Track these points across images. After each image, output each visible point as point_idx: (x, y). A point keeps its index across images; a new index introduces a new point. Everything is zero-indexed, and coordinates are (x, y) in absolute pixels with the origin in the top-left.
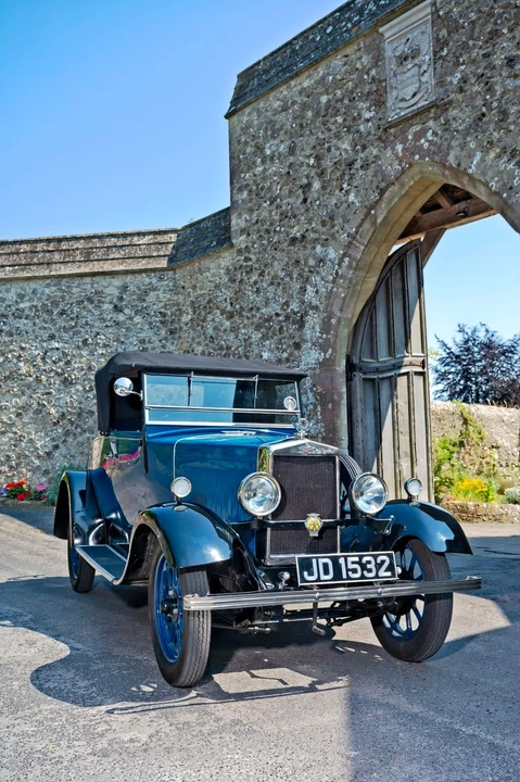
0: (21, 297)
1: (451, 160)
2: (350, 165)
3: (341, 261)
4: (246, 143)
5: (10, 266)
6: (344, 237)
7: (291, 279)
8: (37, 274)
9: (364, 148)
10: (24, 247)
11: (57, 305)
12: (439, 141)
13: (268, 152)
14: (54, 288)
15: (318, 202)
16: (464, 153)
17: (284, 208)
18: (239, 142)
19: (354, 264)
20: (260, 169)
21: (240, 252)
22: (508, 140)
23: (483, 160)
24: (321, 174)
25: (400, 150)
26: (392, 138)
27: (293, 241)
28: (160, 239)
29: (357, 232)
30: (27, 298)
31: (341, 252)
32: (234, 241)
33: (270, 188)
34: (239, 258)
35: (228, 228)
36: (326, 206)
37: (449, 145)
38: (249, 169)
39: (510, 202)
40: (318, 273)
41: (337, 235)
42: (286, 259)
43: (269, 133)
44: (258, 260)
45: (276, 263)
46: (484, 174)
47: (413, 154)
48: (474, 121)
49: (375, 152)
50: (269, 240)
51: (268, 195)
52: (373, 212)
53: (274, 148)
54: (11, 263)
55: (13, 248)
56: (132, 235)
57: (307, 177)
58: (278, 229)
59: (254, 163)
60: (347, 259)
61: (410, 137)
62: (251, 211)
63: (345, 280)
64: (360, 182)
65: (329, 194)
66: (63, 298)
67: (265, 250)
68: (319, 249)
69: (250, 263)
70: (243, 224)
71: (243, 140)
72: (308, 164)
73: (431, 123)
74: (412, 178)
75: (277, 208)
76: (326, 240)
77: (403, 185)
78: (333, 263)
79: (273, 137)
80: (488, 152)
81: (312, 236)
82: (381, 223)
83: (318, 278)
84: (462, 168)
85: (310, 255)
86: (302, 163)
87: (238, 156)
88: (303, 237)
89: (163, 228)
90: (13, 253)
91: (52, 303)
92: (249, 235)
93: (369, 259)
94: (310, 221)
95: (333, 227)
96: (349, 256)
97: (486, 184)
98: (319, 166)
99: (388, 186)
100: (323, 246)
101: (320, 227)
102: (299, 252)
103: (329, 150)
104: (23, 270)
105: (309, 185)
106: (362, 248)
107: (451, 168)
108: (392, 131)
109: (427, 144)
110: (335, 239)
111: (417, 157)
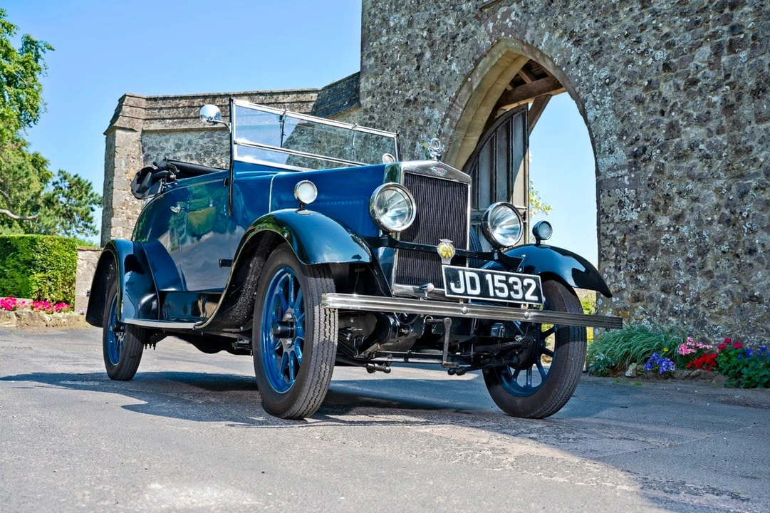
0: (178, 146)
1: (528, 37)
2: (454, 38)
3: (444, 121)
4: (375, 15)
5: (170, 119)
6: (446, 100)
7: (405, 136)
8: (193, 127)
9: (465, 24)
10: (184, 102)
11: (210, 155)
12: (520, 22)
13: (392, 24)
14: (207, 140)
15: (428, 70)
16: (537, 32)
17: (402, 74)
18: (369, 14)
19: (454, 124)
20: (385, 39)
21: (366, 111)
22: (569, 23)
23: (550, 39)
24: (431, 46)
25: (491, 28)
26: (486, 17)
27: (408, 102)
28: (302, 98)
29: (456, 97)
30: (183, 148)
31: (444, 113)
32: (362, 102)
33: (392, 56)
34: (365, 116)
35: (357, 90)
36: (434, 73)
37: (527, 25)
38: (377, 38)
39: (567, 74)
40: (425, 131)
41: (441, 99)
42: (402, 119)
43: (394, 7)
44: (380, 119)
45: (394, 122)
46: (550, 50)
47: (500, 31)
48: (545, 6)
49: (473, 28)
50: (389, 102)
51: (390, 62)
52: (469, 79)
53: (396, 21)
54: (171, 116)
55: (173, 103)
56: (278, 93)
57: (421, 47)
58: (396, 92)
59: (380, 33)
60: (448, 120)
61: (499, 17)
62: (376, 75)
63: (446, 137)
64: (460, 53)
65: (437, 63)
66: (214, 149)
67: (385, 110)
68: (427, 110)
69: (373, 121)
70: (369, 87)
71: (373, 12)
72: (422, 36)
73: (515, 6)
74: (500, 51)
75: (397, 73)
76: (433, 102)
77: (493, 57)
78: (437, 122)
79: (396, 11)
80: (554, 32)
81: (423, 98)
82: (476, 90)
83: (425, 136)
84: (535, 45)
85: (420, 115)
86: (417, 35)
87: (368, 27)
88: (416, 99)
89: (305, 88)
90: (173, 108)
91: (205, 153)
92: (374, 96)
93: (468, 120)
94: (421, 86)
95: (439, 91)
96: (450, 117)
97: (551, 59)
98: (430, 38)
99: (481, 58)
100: (430, 108)
101: (429, 92)
102: (412, 113)
103: (438, 24)
104: (181, 123)
105: (422, 55)
106: (461, 110)
107: (527, 44)
108: (486, 10)
109: (511, 23)
110: (439, 102)
111: (503, 34)
